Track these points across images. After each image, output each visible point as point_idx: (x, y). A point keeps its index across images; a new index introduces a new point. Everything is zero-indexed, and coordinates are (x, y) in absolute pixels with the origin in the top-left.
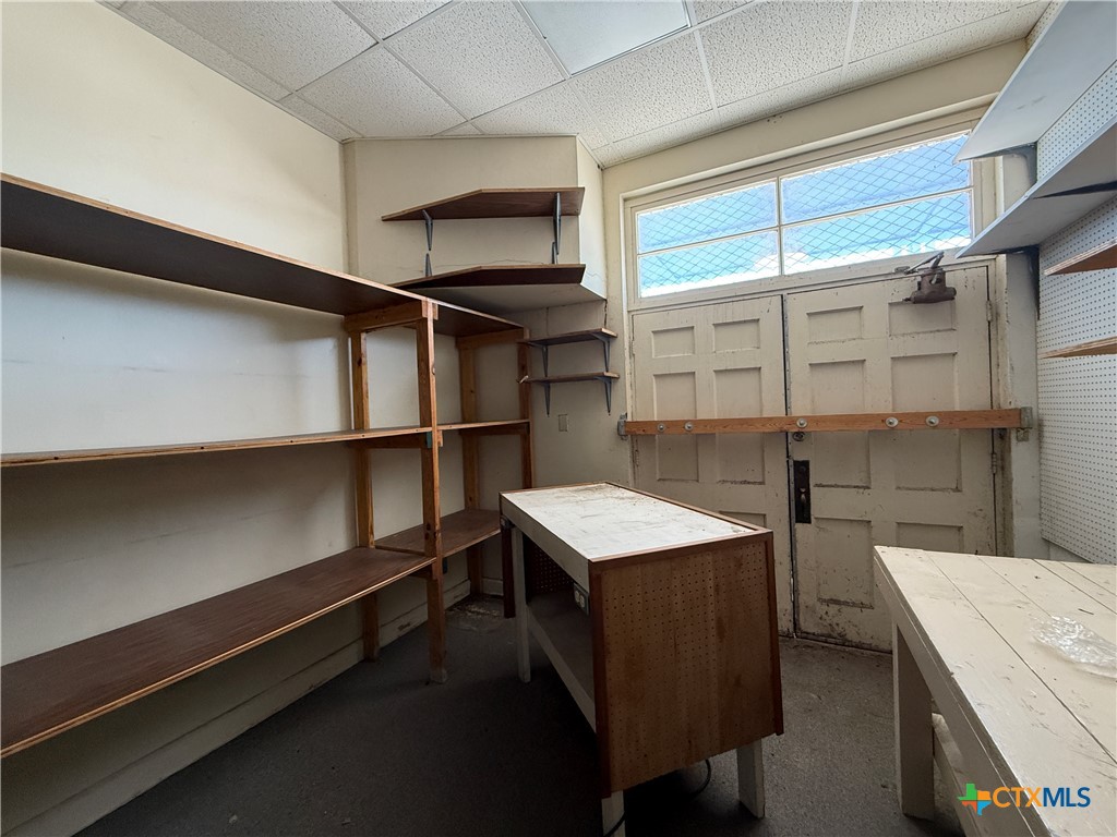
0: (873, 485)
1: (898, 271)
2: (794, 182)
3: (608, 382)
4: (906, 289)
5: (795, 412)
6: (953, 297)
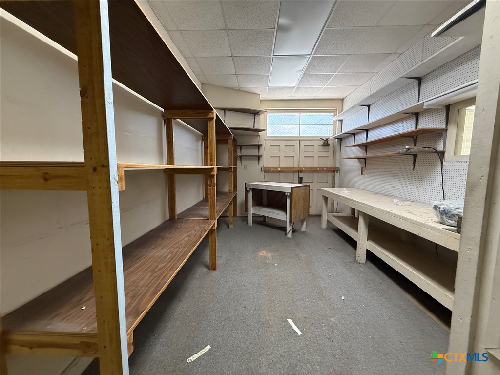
0: (314, 182)
1: (321, 139)
2: (303, 115)
3: (259, 157)
4: (322, 142)
5: (301, 166)
6: (329, 145)
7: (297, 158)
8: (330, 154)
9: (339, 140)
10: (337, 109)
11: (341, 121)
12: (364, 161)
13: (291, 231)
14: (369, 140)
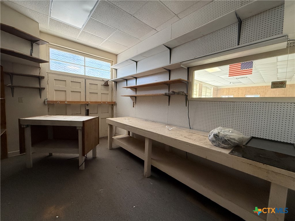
0: (98, 113)
1: (102, 80)
2: (87, 59)
3: (40, 90)
4: (103, 83)
5: (87, 101)
6: (108, 86)
7: (83, 93)
8: (109, 92)
9: (115, 83)
10: (113, 61)
11: (116, 70)
12: (135, 98)
13: (84, 163)
14: (137, 85)
